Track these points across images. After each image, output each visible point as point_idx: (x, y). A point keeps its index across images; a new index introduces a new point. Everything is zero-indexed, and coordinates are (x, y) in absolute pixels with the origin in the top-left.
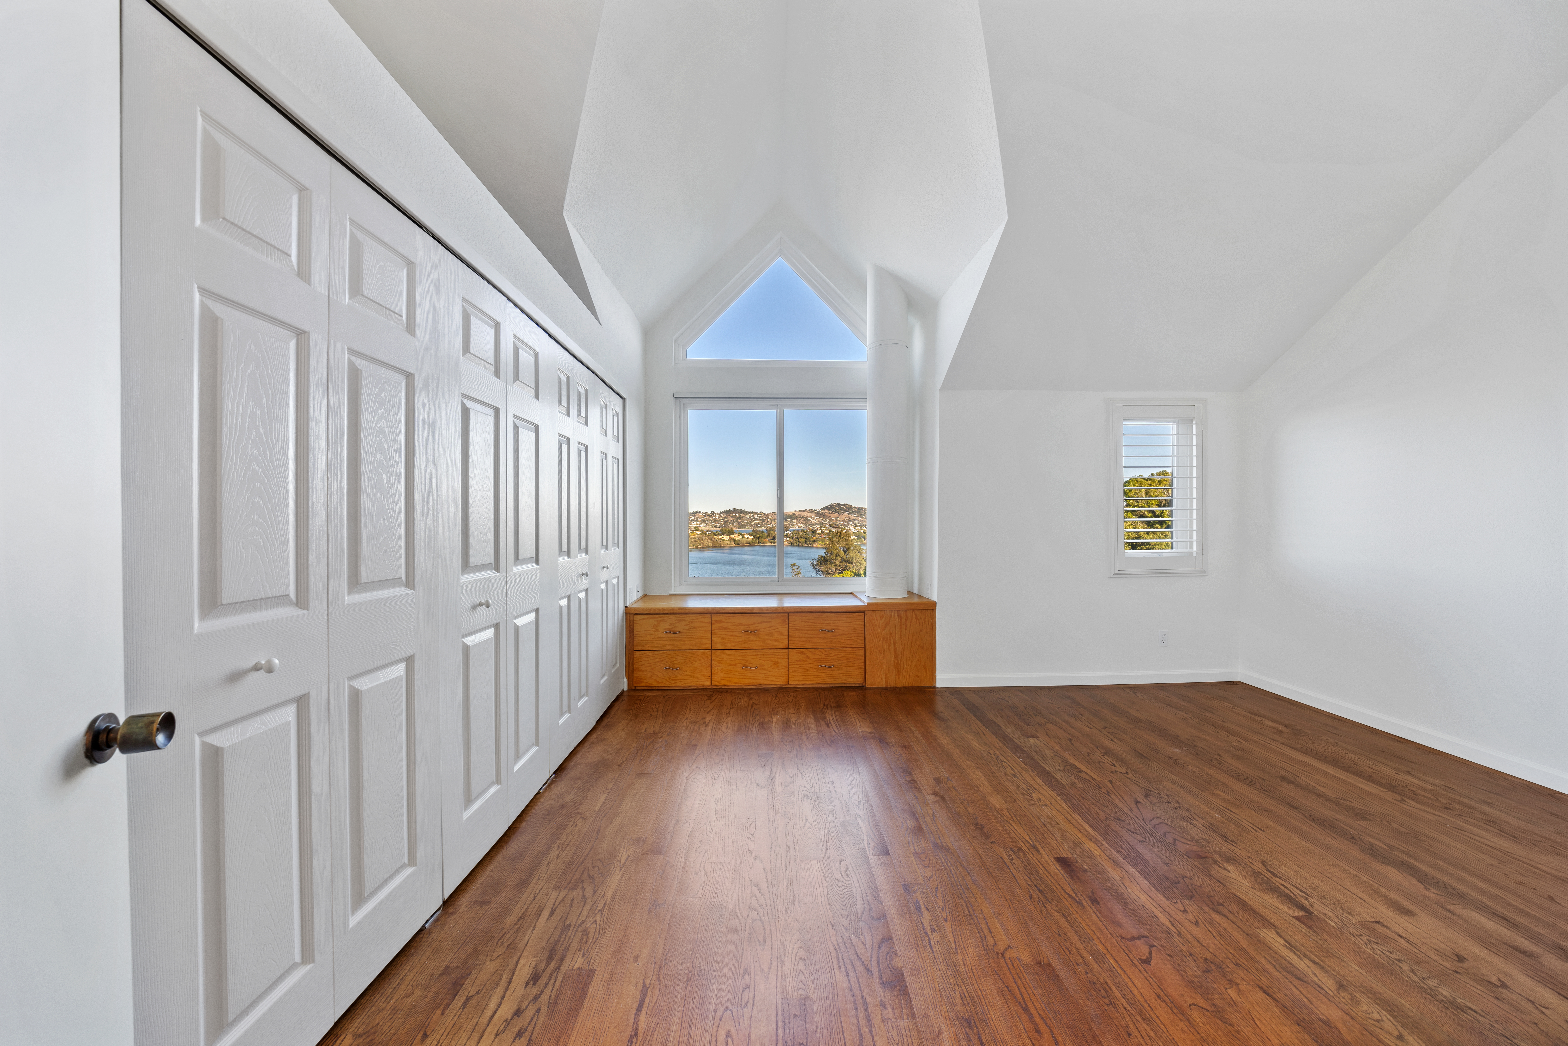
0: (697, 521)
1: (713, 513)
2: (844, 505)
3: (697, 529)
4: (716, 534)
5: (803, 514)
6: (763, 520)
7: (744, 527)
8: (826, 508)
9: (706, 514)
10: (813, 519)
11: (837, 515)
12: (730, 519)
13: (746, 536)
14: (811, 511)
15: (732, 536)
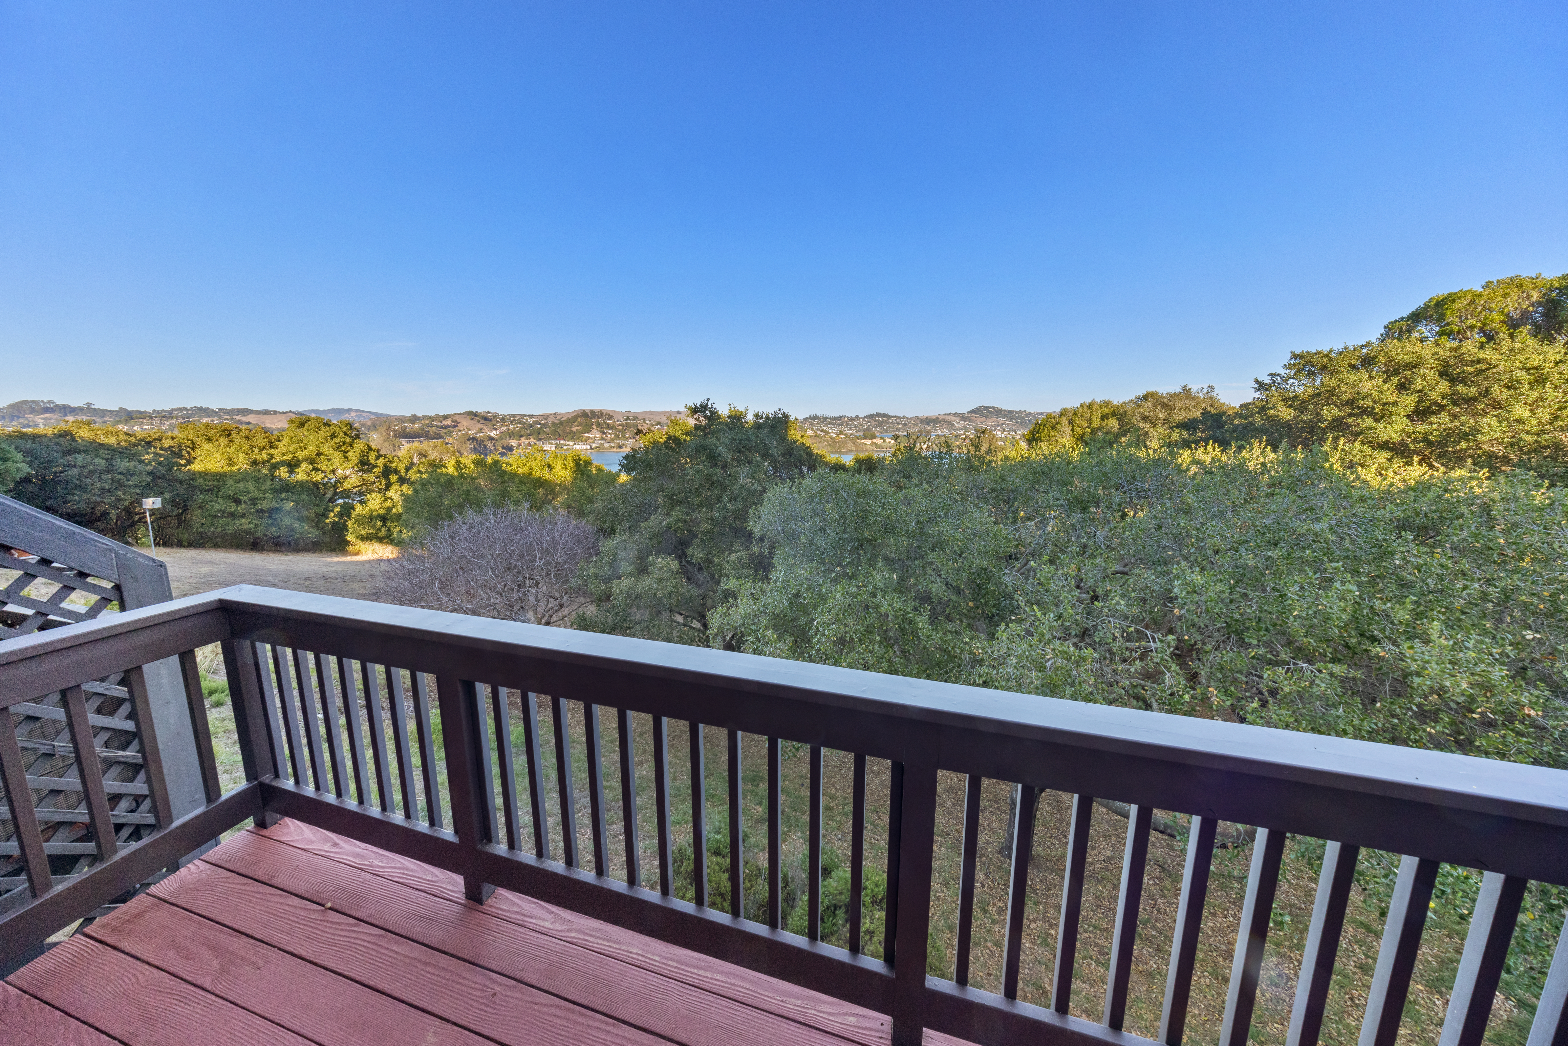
0: (842, 425)
1: (857, 417)
2: (993, 408)
3: (841, 433)
4: (859, 438)
5: (947, 417)
6: (905, 425)
7: (886, 431)
8: (972, 411)
9: (850, 419)
10: (958, 423)
11: (983, 419)
12: (874, 423)
13: (888, 441)
14: (955, 414)
15: (874, 441)
